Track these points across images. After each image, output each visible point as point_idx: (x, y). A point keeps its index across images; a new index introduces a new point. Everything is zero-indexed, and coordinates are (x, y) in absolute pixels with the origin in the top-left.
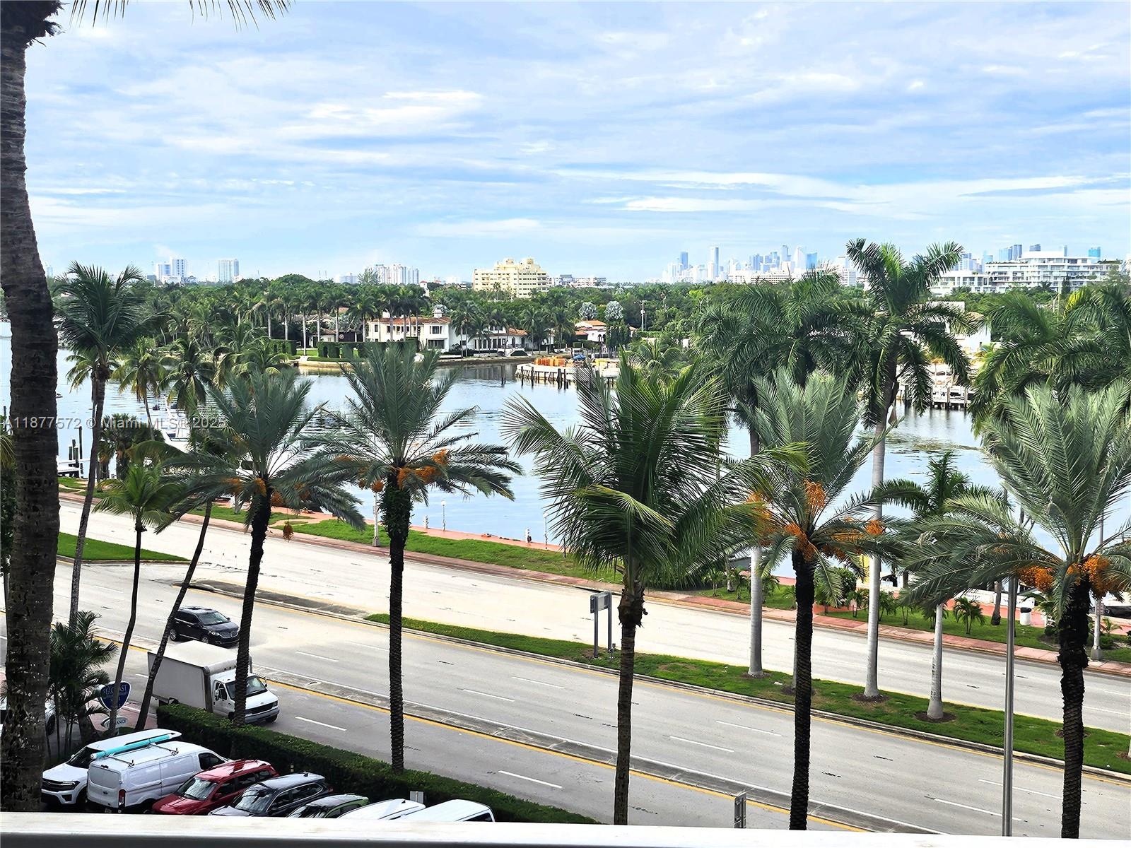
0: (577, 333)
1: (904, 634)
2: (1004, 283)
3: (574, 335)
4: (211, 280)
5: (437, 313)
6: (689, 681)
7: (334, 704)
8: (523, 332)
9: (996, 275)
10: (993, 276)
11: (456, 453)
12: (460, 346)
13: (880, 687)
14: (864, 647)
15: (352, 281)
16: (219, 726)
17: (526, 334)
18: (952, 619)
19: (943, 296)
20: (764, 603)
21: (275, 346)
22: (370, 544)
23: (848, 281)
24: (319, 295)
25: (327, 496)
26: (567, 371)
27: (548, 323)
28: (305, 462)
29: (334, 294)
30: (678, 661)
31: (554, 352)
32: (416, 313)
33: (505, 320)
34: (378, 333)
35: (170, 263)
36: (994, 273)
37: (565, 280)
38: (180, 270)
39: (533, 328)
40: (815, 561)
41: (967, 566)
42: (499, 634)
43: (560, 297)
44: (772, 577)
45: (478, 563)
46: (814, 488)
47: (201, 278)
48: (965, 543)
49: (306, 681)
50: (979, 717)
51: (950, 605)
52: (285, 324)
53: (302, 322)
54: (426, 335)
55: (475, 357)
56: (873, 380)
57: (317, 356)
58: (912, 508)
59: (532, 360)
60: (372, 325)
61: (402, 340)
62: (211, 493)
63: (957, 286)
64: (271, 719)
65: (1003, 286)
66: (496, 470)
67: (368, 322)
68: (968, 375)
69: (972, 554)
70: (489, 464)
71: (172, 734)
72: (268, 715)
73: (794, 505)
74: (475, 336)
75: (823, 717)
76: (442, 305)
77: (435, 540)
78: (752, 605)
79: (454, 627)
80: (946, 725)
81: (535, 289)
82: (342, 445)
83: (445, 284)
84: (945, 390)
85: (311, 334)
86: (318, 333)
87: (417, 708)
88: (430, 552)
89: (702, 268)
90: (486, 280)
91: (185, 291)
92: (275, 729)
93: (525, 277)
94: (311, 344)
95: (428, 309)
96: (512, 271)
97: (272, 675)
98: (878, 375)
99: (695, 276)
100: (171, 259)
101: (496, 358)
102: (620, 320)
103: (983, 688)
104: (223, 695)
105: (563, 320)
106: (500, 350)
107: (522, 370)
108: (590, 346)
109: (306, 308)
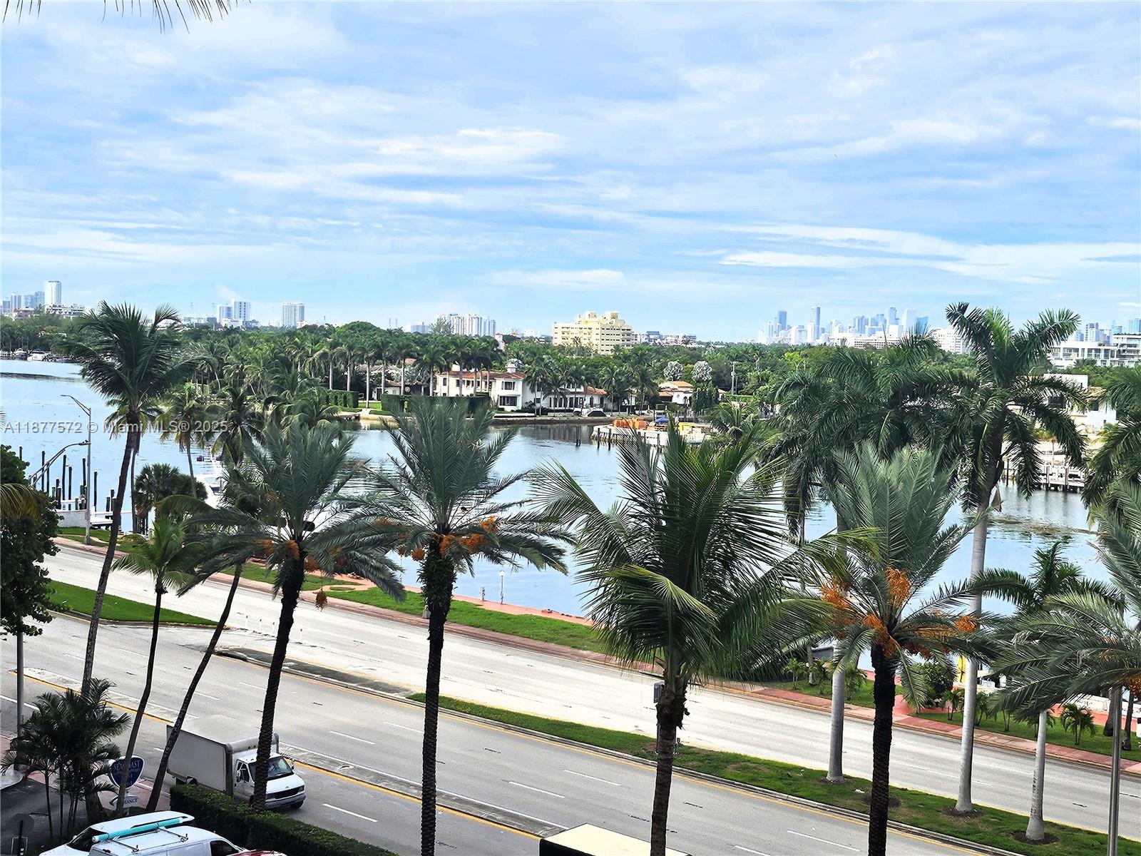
0: (661, 394)
1: (1004, 741)
2: (1133, 357)
3: (656, 396)
4: (274, 325)
5: (511, 367)
6: (761, 785)
7: (367, 790)
8: (603, 391)
9: (1125, 347)
10: (1121, 349)
11: (506, 521)
12: (534, 404)
13: (973, 801)
14: (958, 756)
15: (423, 330)
16: (237, 811)
17: (605, 393)
18: (1058, 728)
19: (1065, 368)
20: (849, 699)
21: (336, 397)
22: (420, 615)
23: (961, 348)
24: (385, 344)
25: (365, 562)
26: (647, 435)
27: (629, 382)
28: (341, 524)
29: (401, 343)
30: (749, 761)
31: (635, 414)
32: (488, 366)
33: (583, 377)
34: (446, 387)
35: (232, 305)
36: (1122, 345)
37: (652, 337)
38: (243, 313)
39: (614, 387)
40: (897, 658)
41: (1067, 672)
42: (554, 721)
43: (644, 354)
44: (859, 671)
45: (535, 641)
46: (897, 576)
47: (263, 322)
48: (1065, 646)
49: (337, 764)
50: (1085, 841)
51: (1057, 711)
52: (348, 373)
53: (366, 373)
54: (497, 391)
55: (550, 416)
56: (974, 458)
57: (380, 410)
58: (1015, 602)
59: (611, 422)
60: (440, 379)
61: (471, 395)
62: (238, 555)
63: (1080, 358)
64: (296, 806)
65: (1132, 359)
66: (550, 541)
67: (437, 375)
68: (1083, 456)
69: (1073, 658)
70: (543, 534)
71: (184, 817)
72: (292, 801)
73: (874, 594)
74: (550, 393)
75: (909, 832)
76: (516, 360)
77: (490, 613)
78: (833, 702)
79: (504, 711)
80: (1047, 847)
81: (618, 346)
82: (382, 507)
83: (523, 337)
84: (1064, 472)
85: (375, 386)
86: (382, 385)
87: (456, 800)
88: (485, 627)
89: (801, 329)
90: (566, 335)
91: (244, 336)
92: (297, 817)
93: (608, 332)
94: (375, 396)
95: (501, 363)
96: (594, 326)
97: (303, 756)
98: (980, 452)
99: (793, 339)
100: (233, 301)
101: (572, 418)
102: (708, 381)
103: (1091, 807)
104: (245, 776)
105: (646, 380)
106: (576, 409)
107: (599, 432)
108: (674, 408)
109: (371, 358)
